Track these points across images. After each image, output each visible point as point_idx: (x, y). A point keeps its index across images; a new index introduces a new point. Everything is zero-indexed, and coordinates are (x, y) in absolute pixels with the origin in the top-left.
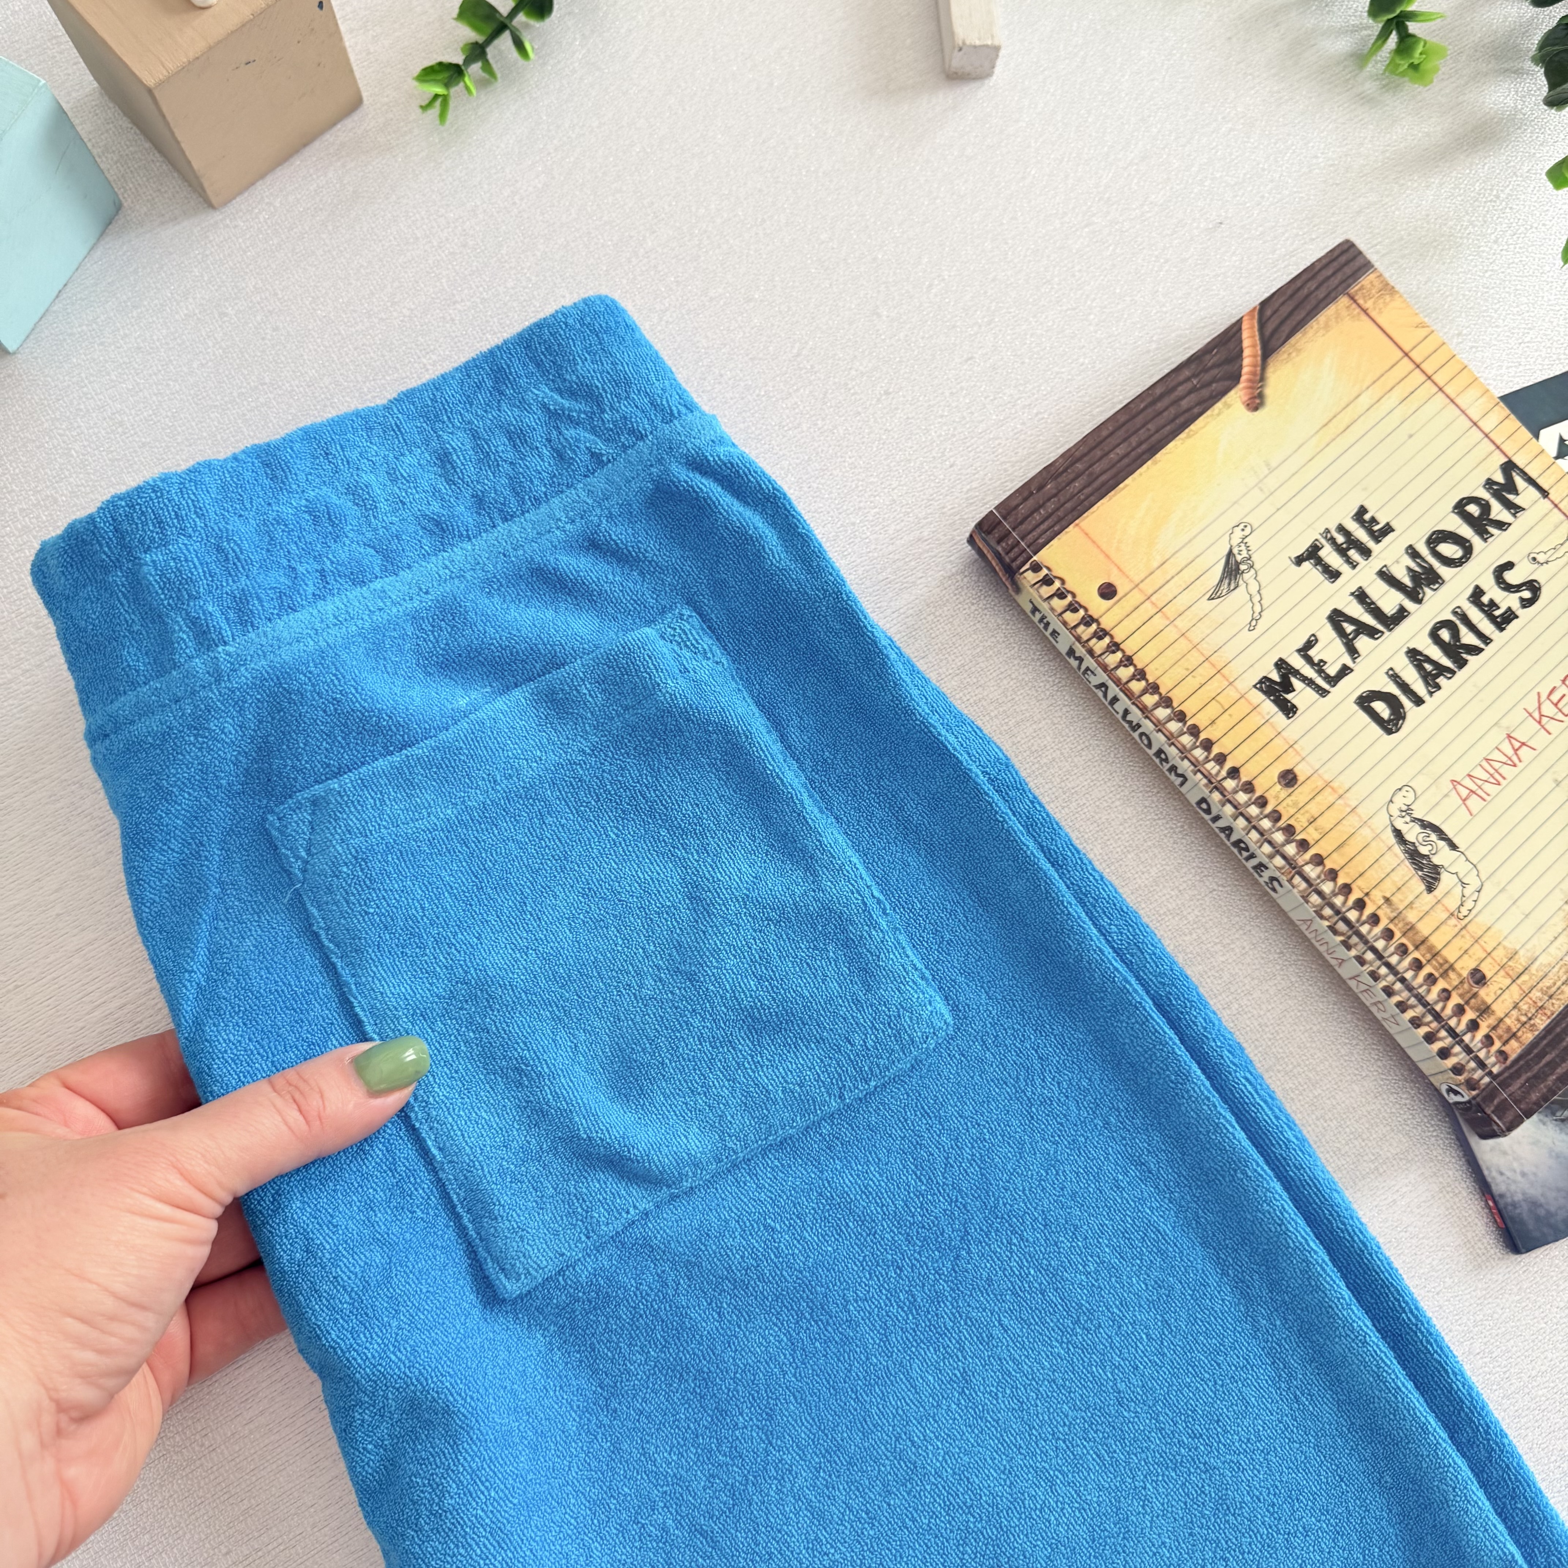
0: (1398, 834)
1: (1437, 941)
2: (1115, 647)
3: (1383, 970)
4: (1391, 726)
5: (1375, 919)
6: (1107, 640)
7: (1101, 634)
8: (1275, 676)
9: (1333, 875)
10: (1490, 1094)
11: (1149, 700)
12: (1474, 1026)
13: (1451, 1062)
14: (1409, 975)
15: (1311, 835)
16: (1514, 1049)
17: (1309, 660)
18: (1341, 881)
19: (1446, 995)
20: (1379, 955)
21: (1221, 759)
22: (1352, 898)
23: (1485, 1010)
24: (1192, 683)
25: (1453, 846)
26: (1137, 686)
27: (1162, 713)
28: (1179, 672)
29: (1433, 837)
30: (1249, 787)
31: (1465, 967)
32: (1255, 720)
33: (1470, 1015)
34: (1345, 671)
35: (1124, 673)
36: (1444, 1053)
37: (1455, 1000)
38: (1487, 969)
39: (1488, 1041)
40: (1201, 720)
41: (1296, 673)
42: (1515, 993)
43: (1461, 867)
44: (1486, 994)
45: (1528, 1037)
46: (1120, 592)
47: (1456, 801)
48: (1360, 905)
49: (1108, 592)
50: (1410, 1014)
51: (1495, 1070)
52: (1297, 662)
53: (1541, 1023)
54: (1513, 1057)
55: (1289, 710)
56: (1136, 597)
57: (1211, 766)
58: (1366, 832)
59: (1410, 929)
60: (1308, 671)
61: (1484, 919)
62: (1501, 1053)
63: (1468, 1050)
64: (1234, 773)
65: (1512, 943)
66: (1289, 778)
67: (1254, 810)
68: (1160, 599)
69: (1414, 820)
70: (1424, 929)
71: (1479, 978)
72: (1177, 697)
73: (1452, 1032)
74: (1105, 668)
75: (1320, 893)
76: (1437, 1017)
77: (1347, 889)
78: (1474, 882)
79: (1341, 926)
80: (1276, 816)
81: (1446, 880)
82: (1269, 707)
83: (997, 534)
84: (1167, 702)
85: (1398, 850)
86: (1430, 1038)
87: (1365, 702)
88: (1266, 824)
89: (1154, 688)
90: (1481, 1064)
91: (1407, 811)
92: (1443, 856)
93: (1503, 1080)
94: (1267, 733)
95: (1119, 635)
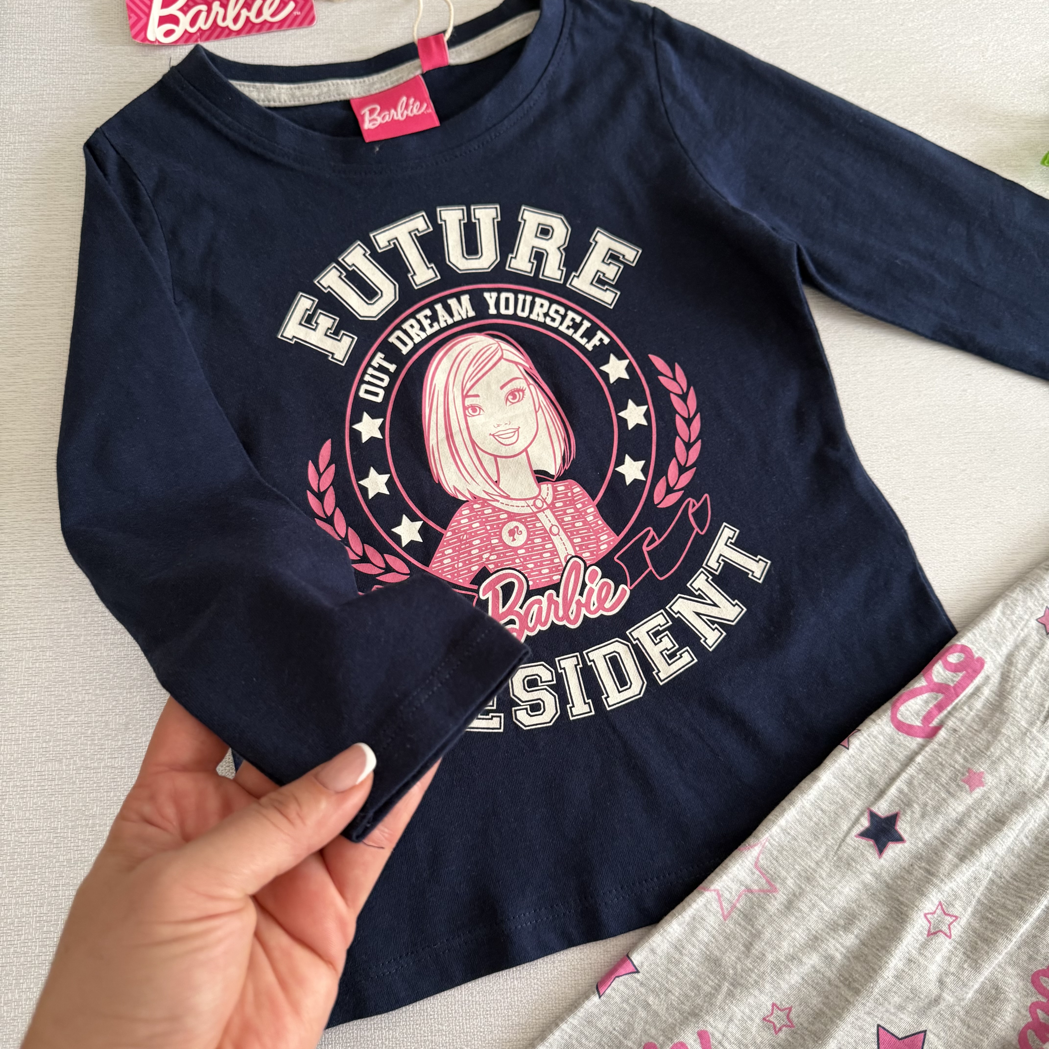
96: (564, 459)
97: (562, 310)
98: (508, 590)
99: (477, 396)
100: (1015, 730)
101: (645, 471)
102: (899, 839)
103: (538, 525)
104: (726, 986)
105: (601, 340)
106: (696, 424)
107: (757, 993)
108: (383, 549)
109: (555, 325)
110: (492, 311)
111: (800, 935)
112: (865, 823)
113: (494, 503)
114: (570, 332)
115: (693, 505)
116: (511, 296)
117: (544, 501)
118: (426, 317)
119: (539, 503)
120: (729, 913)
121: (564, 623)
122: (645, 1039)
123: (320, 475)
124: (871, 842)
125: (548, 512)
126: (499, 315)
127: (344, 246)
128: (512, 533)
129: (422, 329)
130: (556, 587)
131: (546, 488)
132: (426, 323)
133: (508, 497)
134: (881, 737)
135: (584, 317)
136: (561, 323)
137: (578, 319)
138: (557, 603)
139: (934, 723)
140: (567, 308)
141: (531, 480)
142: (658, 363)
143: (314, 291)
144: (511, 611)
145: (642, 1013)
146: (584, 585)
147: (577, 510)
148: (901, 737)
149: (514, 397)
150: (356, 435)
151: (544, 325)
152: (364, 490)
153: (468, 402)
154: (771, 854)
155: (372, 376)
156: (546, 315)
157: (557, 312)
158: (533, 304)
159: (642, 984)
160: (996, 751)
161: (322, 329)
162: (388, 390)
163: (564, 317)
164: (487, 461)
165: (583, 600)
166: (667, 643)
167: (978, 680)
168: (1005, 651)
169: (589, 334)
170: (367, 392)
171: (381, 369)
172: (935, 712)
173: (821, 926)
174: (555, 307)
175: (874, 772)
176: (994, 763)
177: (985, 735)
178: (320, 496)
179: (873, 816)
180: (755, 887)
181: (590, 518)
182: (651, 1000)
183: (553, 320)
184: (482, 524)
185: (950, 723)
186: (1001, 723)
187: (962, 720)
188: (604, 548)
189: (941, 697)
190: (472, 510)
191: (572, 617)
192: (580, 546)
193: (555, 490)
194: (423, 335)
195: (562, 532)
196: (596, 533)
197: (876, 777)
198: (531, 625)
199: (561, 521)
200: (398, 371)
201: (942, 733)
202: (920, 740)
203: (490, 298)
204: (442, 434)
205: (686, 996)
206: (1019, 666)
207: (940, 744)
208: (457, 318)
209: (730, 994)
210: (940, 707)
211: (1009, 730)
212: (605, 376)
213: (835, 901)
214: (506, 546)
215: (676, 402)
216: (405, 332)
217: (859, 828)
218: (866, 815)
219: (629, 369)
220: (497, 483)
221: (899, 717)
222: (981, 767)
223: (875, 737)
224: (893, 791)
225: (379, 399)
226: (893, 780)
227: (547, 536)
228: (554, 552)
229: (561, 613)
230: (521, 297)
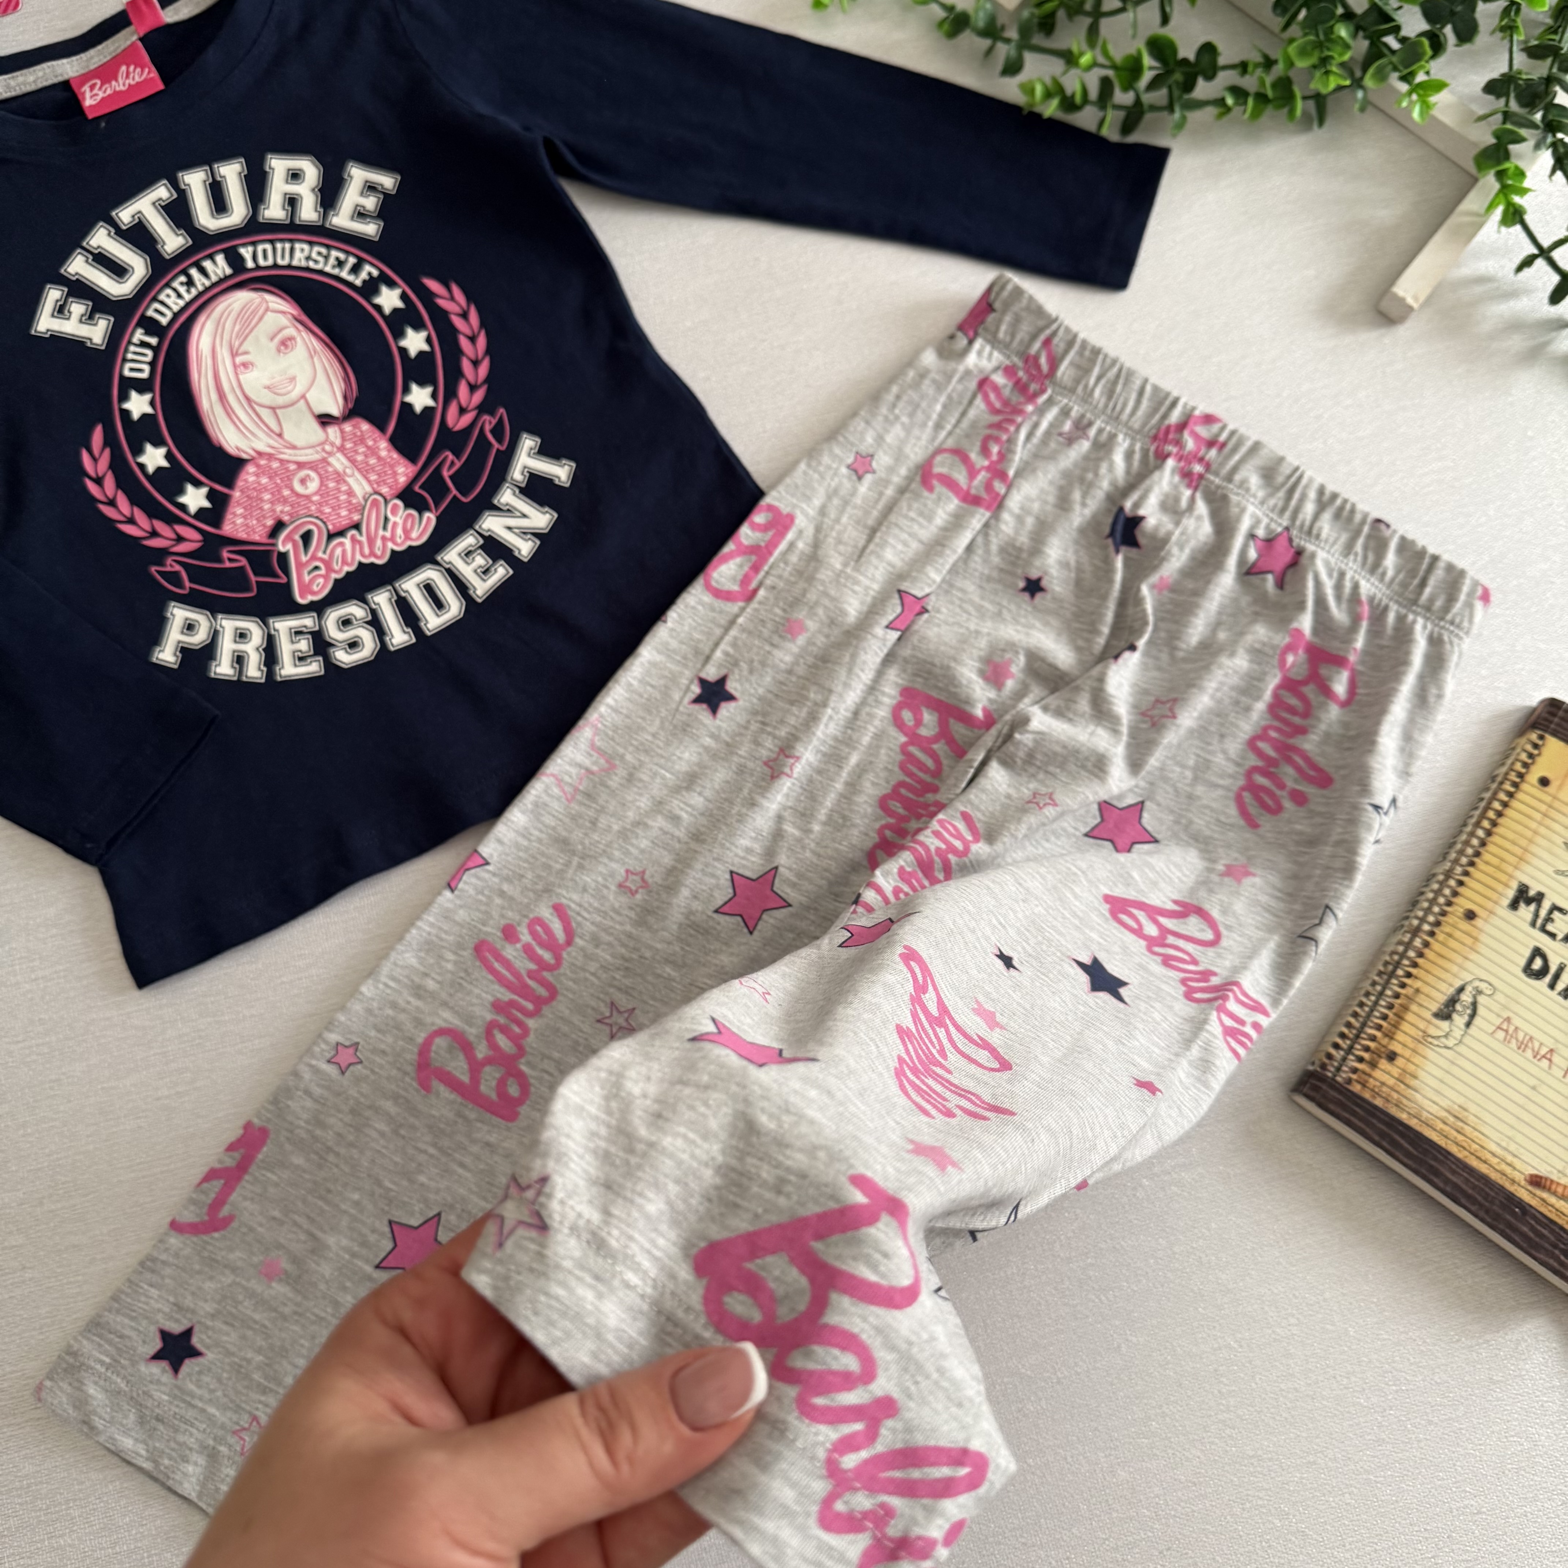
0: (1461, 989)
1: (1405, 1026)
2: (1511, 795)
3: (1373, 998)
4: (1528, 970)
5: (1403, 986)
6: (1512, 789)
7: (1516, 785)
8: (1532, 893)
9: (1421, 955)
10: (1323, 1079)
11: (1486, 824)
12: (1361, 1060)
13: (1333, 1051)
14: (1377, 1014)
15: (1441, 936)
16: (1356, 1088)
17: (1551, 912)
18: (1420, 961)
19: (1373, 1038)
20: (1381, 994)
21: (1466, 874)
22: (1411, 970)
23: (1373, 1065)
24: (1507, 845)
25: (1468, 1025)
26: (1491, 814)
27: (1480, 833)
28: (1510, 835)
29: (1469, 1011)
30: (1455, 894)
31: (1395, 1047)
32: (1500, 888)
33: (1366, 1056)
34: (1553, 936)
35: (1497, 805)
36: (1336, 1046)
37: (1372, 1045)
38: (1399, 1061)
39: (1355, 1071)
40: (1486, 856)
41: (1539, 906)
42: (1391, 1082)
43: (1457, 1033)
44: (1383, 1064)
45: (1367, 1095)
46: (1547, 789)
47: (1498, 1021)
48: (1409, 975)
49: (1544, 782)
50: (1352, 1020)
51: (1339, 1079)
52: (1546, 905)
53: (1378, 1102)
54: (1351, 1088)
55: (1514, 905)
56: (1548, 799)
57: (1459, 870)
58: (1455, 969)
59: (1406, 1008)
60: (1543, 913)
61: (1430, 1054)
62: (1349, 1081)
63: (1344, 1059)
64: (1461, 883)
65: (1421, 1074)
66: (1470, 915)
67: (1441, 900)
68: (1553, 813)
69: (1475, 997)
70: (1409, 1017)
71: (1392, 1057)
72: (1495, 839)
73: (1351, 1047)
74: (1495, 793)
75: (1406, 951)
76: (1357, 1036)
77: (1415, 965)
78: (1450, 1042)
79: (1390, 968)
80: (1444, 914)
81: (1445, 1025)
82: (1511, 893)
83: (1553, 710)
84: (1489, 833)
85: (1451, 991)
86: (1343, 1036)
87: (1537, 952)
88: (1436, 909)
89: (1494, 824)
90: (1338, 1069)
91: (1480, 992)
92: (1459, 1020)
93: (1333, 1084)
94: (1494, 896)
95: (1520, 795)
96: (345, 398)
97: (324, 250)
98: (307, 538)
99: (246, 353)
100: (830, 573)
101: (434, 396)
102: (730, 698)
103: (330, 469)
104: (576, 860)
105: (370, 274)
106: (482, 341)
107: (606, 860)
108: (171, 519)
109: (319, 267)
110: (250, 264)
111: (644, 803)
112: (696, 690)
113: (282, 456)
114: (336, 271)
115: (488, 422)
116: (268, 247)
117: (332, 444)
118: (182, 284)
119: (328, 448)
120: (573, 797)
121: (373, 560)
122: (503, 922)
123: (95, 460)
124: (704, 706)
125: (339, 455)
126: (258, 268)
127: (87, 229)
128: (303, 481)
129: (179, 296)
130: (357, 526)
131: (333, 432)
132: (182, 290)
133: (294, 447)
134: (700, 608)
135: (347, 253)
136: (326, 263)
137: (342, 256)
138: (360, 543)
139: (753, 585)
140: (328, 247)
141: (315, 425)
142: (433, 285)
143: (62, 280)
144: (314, 558)
145: (498, 901)
146: (386, 519)
147: (368, 447)
148: (719, 604)
149: (286, 346)
150: (126, 414)
151: (308, 269)
152: (142, 467)
153: (239, 360)
154: (607, 735)
155: (135, 353)
156: (308, 258)
157: (319, 253)
158: (292, 250)
159: (494, 874)
160: (812, 596)
161: (75, 316)
162: (153, 364)
163: (327, 258)
164: (265, 414)
165: (388, 534)
166: (480, 560)
167: (790, 536)
168: (817, 502)
169: (355, 269)
170: (132, 370)
171: (143, 344)
172: (752, 573)
173: (665, 792)
174: (316, 249)
175: (699, 641)
176: (811, 608)
177: (802, 585)
178: (99, 481)
179: (703, 682)
180: (595, 768)
181: (383, 453)
182: (505, 887)
183: (316, 262)
184: (270, 478)
185: (769, 582)
186: (816, 570)
187: (780, 577)
188: (402, 480)
189: (754, 558)
190: (258, 466)
191: (379, 553)
192: (378, 483)
193: (342, 432)
194: (182, 303)
195: (357, 474)
196: (392, 467)
197: (701, 646)
198: (336, 568)
199: (353, 461)
200: (160, 343)
201: (762, 593)
202: (741, 604)
203: (246, 252)
204: (214, 396)
205: (539, 877)
206: (832, 516)
207: (760, 603)
208: (214, 279)
209: (581, 867)
210: (756, 568)
211: (824, 575)
212: (378, 308)
213: (677, 767)
214: (298, 495)
215: (458, 322)
216: (162, 303)
217: (691, 696)
218: (696, 682)
219: (404, 297)
220: (280, 435)
221: (714, 584)
222: (801, 614)
223: (693, 608)
224: (718, 654)
225: (145, 375)
226: (717, 645)
227: (340, 478)
228: (350, 493)
229: (367, 551)
230: (279, 246)
